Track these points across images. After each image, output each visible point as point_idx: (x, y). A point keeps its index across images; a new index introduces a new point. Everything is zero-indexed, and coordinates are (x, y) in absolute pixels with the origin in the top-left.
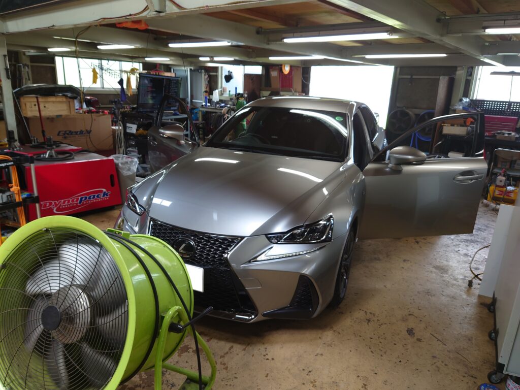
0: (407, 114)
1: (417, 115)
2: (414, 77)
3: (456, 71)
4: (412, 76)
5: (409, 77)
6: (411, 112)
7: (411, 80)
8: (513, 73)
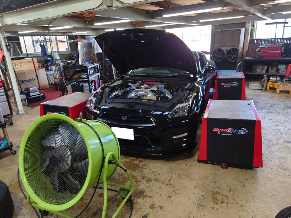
0: (222, 50)
1: (227, 50)
2: (223, 30)
3: (246, 24)
4: (222, 29)
5: (221, 30)
6: (224, 49)
7: (222, 32)
8: (277, 23)
